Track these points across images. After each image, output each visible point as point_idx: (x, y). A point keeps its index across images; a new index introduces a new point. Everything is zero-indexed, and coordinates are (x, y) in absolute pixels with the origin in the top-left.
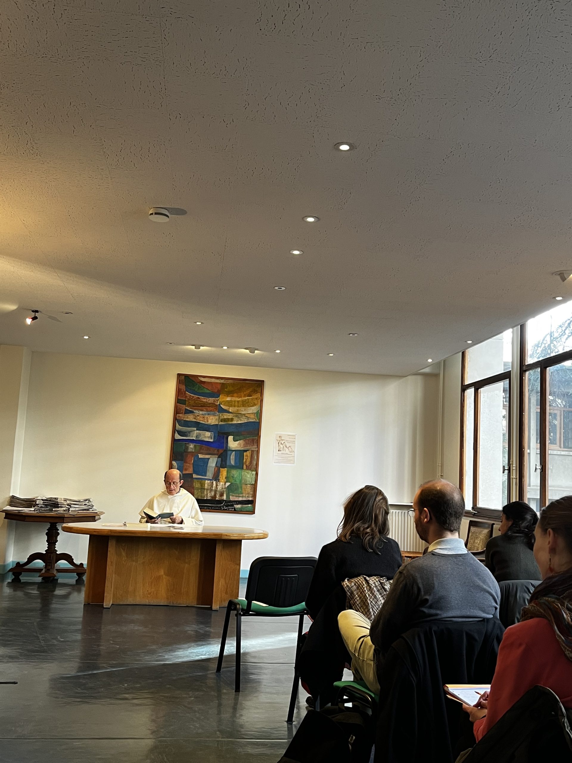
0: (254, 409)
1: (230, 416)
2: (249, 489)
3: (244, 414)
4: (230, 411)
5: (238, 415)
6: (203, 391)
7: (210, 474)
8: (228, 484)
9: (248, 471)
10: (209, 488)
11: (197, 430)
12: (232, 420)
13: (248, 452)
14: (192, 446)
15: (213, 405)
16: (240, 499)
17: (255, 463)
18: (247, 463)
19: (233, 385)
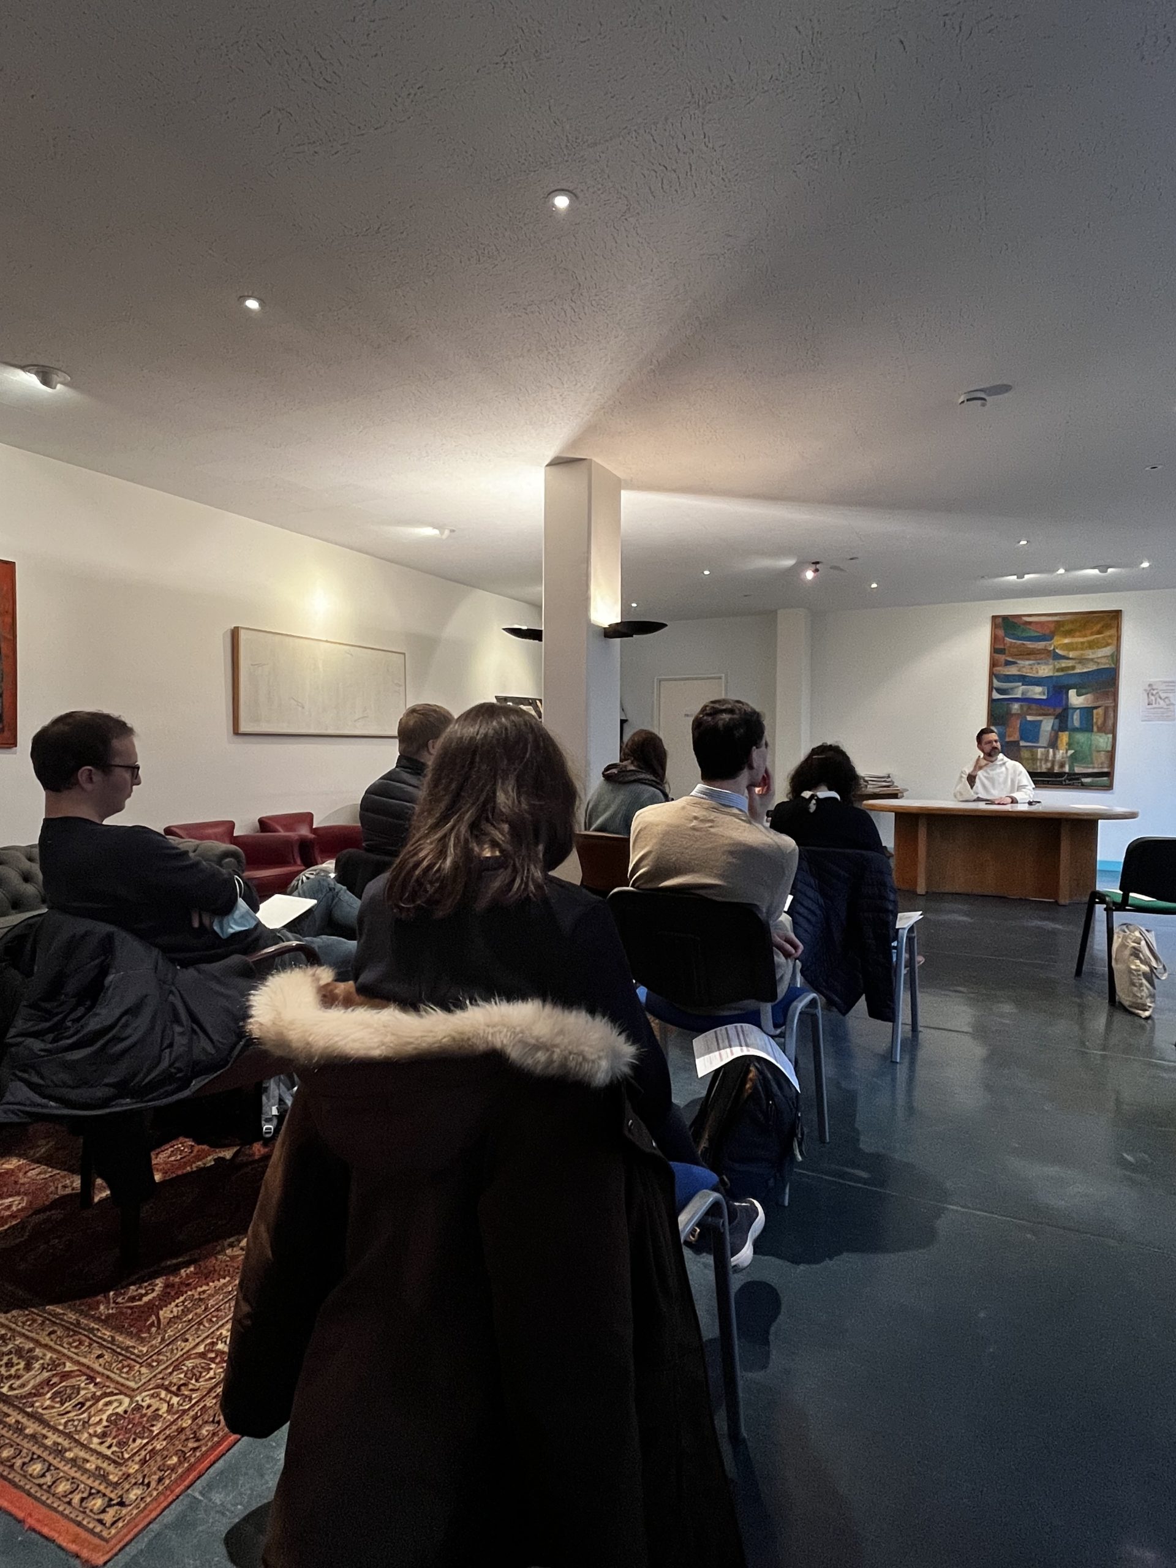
0: (1108, 651)
1: (1070, 663)
2: (1102, 757)
3: (1092, 660)
4: (1071, 656)
5: (1082, 661)
6: (1029, 635)
7: (1044, 740)
8: (1070, 752)
9: (1100, 734)
10: (1044, 757)
11: (1023, 685)
12: (1073, 668)
13: (1100, 709)
14: (1016, 706)
15: (1045, 651)
16: (1090, 771)
17: (1110, 722)
18: (1099, 723)
19: (1072, 622)
